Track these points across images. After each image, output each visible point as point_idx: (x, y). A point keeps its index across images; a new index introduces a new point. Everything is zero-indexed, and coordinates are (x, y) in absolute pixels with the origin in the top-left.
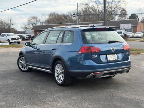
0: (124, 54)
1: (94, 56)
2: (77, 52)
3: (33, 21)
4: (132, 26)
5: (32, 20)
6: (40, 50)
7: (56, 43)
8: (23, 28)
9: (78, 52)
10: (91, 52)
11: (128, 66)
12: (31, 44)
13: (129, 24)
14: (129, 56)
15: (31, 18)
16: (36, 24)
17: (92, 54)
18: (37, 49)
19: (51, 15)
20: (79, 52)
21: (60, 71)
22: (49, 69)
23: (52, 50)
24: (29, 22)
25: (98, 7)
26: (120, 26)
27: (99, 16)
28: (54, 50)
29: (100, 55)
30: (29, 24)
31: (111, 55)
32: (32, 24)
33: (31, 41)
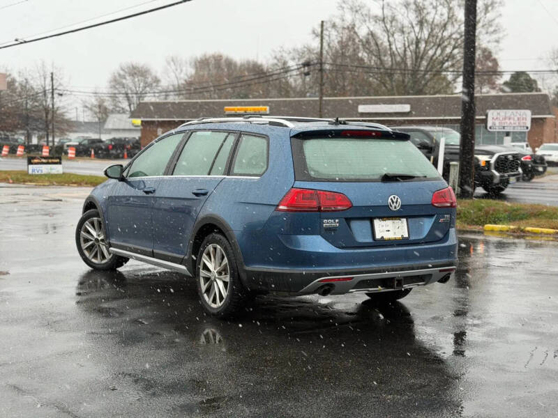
0: (433, 219)
1: (327, 223)
2: (274, 208)
3: (131, 85)
4: (533, 120)
5: (128, 81)
6: (157, 194)
7: (209, 174)
8: (91, 109)
9: (278, 206)
10: (320, 208)
11: (445, 260)
12: (125, 174)
13: (522, 111)
14: (450, 227)
15: (122, 73)
16: (140, 95)
17: (323, 214)
18: (147, 192)
19: (202, 64)
20: (281, 207)
21: (215, 269)
22: (181, 262)
23: (194, 197)
24: (114, 87)
25: (391, 39)
26: (487, 115)
27: (391, 75)
28: (202, 198)
29: (348, 220)
30: (114, 97)
31: (389, 223)
32: (127, 94)
33: (125, 163)
